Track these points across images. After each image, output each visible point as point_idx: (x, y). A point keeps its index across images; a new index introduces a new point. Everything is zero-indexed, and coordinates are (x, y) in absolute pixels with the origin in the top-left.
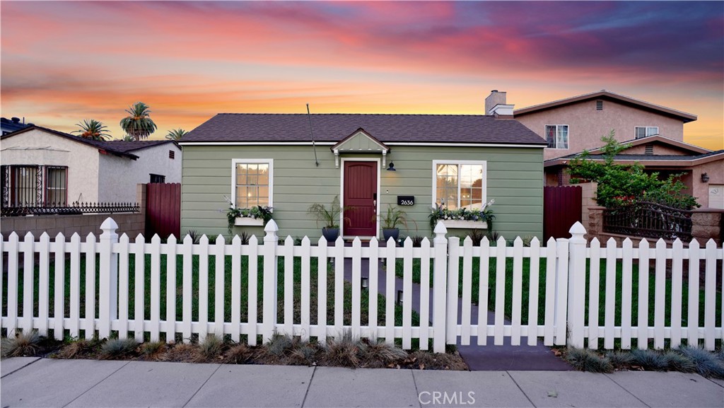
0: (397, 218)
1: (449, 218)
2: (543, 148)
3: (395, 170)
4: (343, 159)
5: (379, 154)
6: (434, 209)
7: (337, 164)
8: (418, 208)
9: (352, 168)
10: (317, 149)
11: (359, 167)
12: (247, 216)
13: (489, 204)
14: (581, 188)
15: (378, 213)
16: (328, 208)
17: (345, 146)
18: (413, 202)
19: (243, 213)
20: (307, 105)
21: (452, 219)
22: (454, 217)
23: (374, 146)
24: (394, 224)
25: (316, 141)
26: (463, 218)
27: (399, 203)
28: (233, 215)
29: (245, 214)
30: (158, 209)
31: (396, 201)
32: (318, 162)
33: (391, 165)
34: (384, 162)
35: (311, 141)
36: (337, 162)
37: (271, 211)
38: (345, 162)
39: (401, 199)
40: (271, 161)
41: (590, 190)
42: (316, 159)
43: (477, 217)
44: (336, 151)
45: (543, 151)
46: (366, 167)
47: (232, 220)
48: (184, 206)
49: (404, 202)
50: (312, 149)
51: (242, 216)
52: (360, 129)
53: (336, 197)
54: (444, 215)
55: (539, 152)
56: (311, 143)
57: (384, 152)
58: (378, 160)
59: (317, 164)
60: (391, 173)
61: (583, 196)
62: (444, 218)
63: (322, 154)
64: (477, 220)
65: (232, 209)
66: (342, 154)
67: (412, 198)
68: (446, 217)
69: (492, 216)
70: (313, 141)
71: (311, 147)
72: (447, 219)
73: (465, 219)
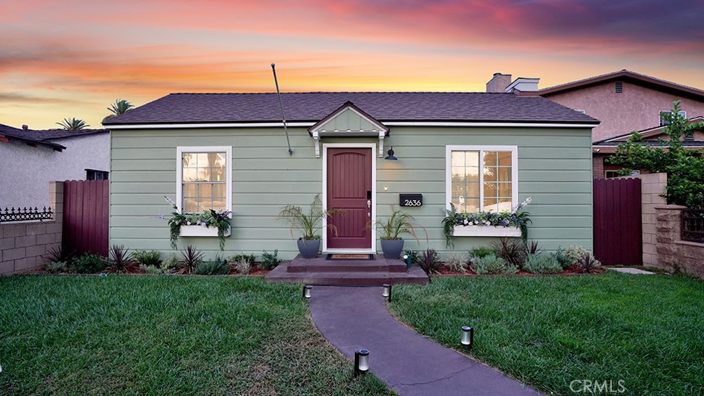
0: (400, 225)
1: (471, 223)
2: (591, 128)
3: (396, 159)
4: (326, 146)
5: (375, 138)
6: (448, 211)
7: (318, 153)
8: (426, 209)
9: (338, 157)
10: (290, 132)
11: (347, 156)
12: (195, 224)
13: (524, 204)
14: (640, 180)
15: (374, 218)
16: (306, 211)
17: (329, 127)
18: (421, 202)
19: (190, 220)
20: (273, 66)
21: (474, 224)
22: (477, 222)
23: (368, 126)
24: (397, 234)
25: (287, 121)
26: (488, 223)
27: (402, 204)
28: (177, 223)
29: (194, 221)
30: (79, 214)
31: (397, 200)
32: (292, 149)
33: (391, 153)
34: (381, 148)
35: (281, 121)
36: (317, 148)
37: (230, 216)
38: (328, 148)
39: (404, 199)
40: (229, 149)
41: (654, 185)
42: (289, 146)
43: (508, 222)
44: (315, 134)
45: (591, 133)
46: (356, 156)
47: (175, 229)
48: (113, 210)
49: (408, 202)
50: (283, 132)
51: (189, 223)
52: (348, 104)
53: (317, 196)
54: (464, 219)
55: (586, 133)
56: (282, 124)
57: (382, 134)
58: (373, 145)
59: (291, 152)
60: (390, 164)
61: (643, 191)
62: (463, 224)
63: (298, 139)
64: (507, 226)
65: (176, 214)
66: (324, 138)
67: (418, 197)
68: (466, 222)
69: (528, 219)
70: (284, 121)
71: (282, 130)
72: (467, 224)
73: (491, 225)
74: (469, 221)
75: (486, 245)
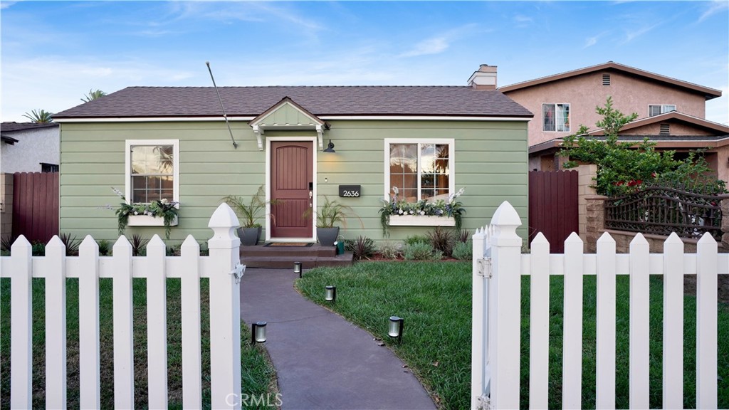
0: (335, 214)
1: (405, 213)
2: (527, 122)
3: (334, 151)
4: (269, 139)
5: (312, 131)
6: (386, 202)
7: (260, 145)
8: (365, 201)
9: (281, 150)
10: (233, 126)
11: (290, 149)
12: (142, 214)
13: (458, 194)
14: (577, 173)
15: (315, 209)
16: (247, 201)
17: (271, 120)
18: (359, 192)
19: (137, 210)
20: (208, 65)
21: (409, 214)
22: (411, 212)
23: (305, 120)
24: (332, 222)
25: (228, 116)
26: (423, 213)
27: (341, 195)
28: (125, 213)
29: (141, 211)
30: (29, 206)
31: (337, 192)
32: (236, 142)
33: (331, 146)
34: (321, 141)
35: (222, 116)
36: (260, 141)
37: (177, 206)
38: (272, 142)
39: (343, 190)
40: (175, 142)
41: (587, 175)
42: (233, 140)
43: (442, 212)
44: (255, 127)
45: (527, 126)
46: (298, 149)
47: (124, 219)
48: (63, 201)
49: (347, 193)
50: (225, 126)
51: (136, 213)
52: (285, 99)
53: (261, 188)
54: (398, 209)
55: (522, 126)
56: (229, 118)
57: (319, 127)
58: (313, 139)
59: (235, 145)
60: (329, 157)
61: (580, 184)
62: (398, 214)
63: (239, 133)
64: (441, 215)
65: (124, 204)
66: (267, 131)
67: (357, 188)
68: (401, 212)
69: (461, 210)
70: (225, 115)
71: (224, 124)
72: (402, 214)
73: (425, 214)
74: (404, 211)
75: (421, 234)
